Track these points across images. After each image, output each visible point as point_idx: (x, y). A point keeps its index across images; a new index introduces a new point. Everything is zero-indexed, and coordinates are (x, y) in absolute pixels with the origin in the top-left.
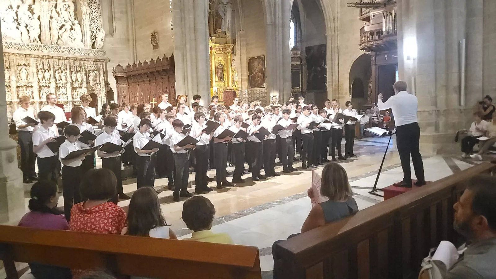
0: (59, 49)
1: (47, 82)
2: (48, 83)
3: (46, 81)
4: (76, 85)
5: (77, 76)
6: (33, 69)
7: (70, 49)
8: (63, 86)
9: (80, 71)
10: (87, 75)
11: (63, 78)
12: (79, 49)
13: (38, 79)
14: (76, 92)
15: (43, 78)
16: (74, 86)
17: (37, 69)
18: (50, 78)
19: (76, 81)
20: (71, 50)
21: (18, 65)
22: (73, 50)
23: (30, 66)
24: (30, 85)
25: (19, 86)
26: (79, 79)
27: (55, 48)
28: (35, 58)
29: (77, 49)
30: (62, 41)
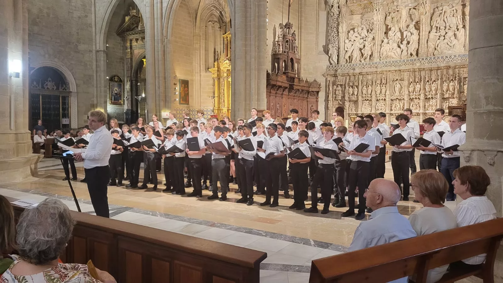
0: (433, 59)
1: (418, 93)
2: (418, 95)
3: (416, 93)
4: (446, 96)
5: (448, 86)
6: (406, 83)
7: (444, 57)
8: (432, 98)
9: (452, 80)
10: (462, 83)
11: (433, 89)
12: (455, 56)
13: (409, 91)
14: (447, 103)
15: (414, 90)
16: (445, 97)
17: (409, 83)
18: (420, 91)
19: (447, 91)
20: (446, 58)
21: (393, 81)
22: (449, 58)
23: (403, 80)
24: (402, 97)
25: (392, 99)
26: (451, 88)
27: (429, 60)
28: (408, 73)
29: (453, 57)
30: (438, 50)
